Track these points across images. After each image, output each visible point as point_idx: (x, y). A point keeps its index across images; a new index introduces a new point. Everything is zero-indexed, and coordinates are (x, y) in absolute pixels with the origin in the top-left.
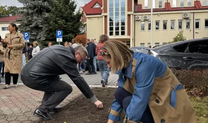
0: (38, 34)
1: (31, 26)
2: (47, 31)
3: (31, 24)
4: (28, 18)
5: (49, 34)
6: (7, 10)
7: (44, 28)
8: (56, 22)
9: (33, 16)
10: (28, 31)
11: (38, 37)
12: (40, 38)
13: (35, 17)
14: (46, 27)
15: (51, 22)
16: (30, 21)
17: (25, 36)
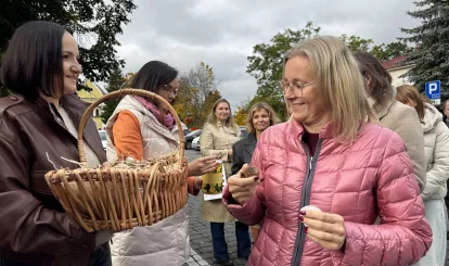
3: (443, 61)
6: (384, 50)
16: (441, 54)
17: (431, 90)
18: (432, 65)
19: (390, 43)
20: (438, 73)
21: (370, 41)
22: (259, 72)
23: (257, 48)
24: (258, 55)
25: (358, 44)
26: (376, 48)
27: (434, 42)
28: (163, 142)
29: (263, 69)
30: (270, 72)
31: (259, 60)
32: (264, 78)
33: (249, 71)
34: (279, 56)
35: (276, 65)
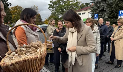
0: (103, 15)
1: (99, 10)
2: (109, 12)
3: (99, 9)
4: (97, 5)
5: (110, 14)
6: (84, 5)
7: (107, 11)
8: (117, 5)
9: (100, 4)
10: (97, 13)
11: (103, 16)
12: (104, 17)
13: (102, 4)
14: (109, 9)
15: (114, 6)
16: (98, 7)
17: (96, 16)
18: (96, 10)
19: (86, 3)
20: (97, 12)
21: (81, 2)
22: (51, 9)
23: (51, 2)
24: (51, 4)
25: (78, 2)
26: (82, 4)
27: (97, 4)
28: (33, 36)
29: (53, 8)
30: (54, 9)
31: (52, 5)
32: (53, 11)
33: (49, 8)
34: (57, 4)
35: (56, 7)
